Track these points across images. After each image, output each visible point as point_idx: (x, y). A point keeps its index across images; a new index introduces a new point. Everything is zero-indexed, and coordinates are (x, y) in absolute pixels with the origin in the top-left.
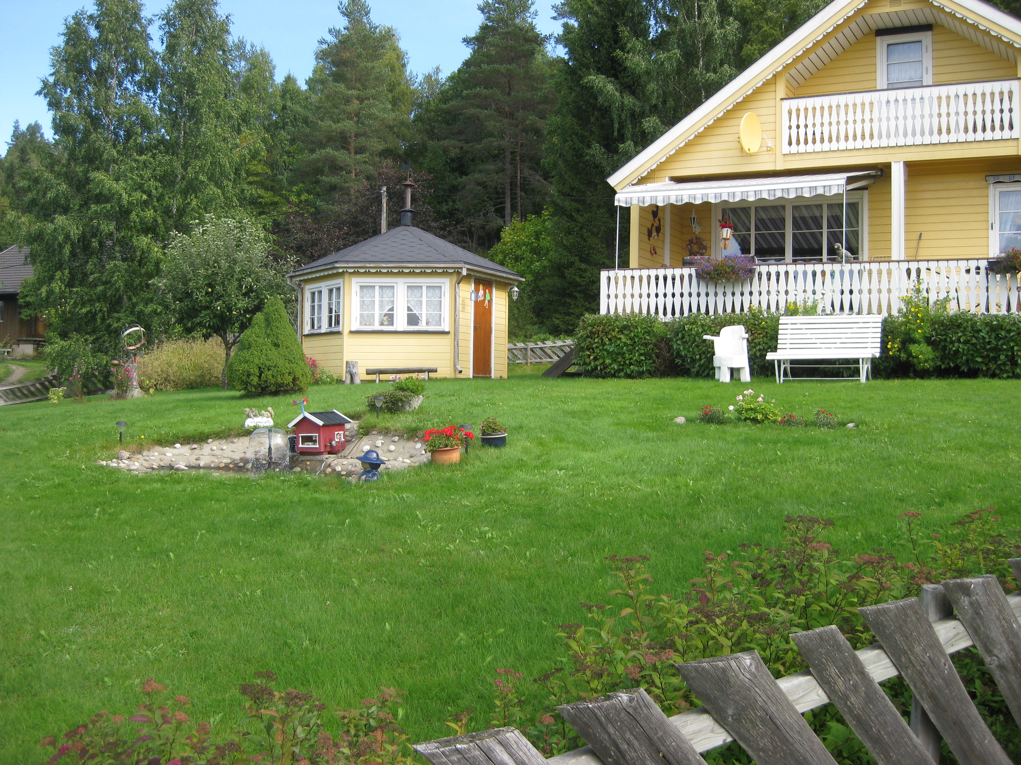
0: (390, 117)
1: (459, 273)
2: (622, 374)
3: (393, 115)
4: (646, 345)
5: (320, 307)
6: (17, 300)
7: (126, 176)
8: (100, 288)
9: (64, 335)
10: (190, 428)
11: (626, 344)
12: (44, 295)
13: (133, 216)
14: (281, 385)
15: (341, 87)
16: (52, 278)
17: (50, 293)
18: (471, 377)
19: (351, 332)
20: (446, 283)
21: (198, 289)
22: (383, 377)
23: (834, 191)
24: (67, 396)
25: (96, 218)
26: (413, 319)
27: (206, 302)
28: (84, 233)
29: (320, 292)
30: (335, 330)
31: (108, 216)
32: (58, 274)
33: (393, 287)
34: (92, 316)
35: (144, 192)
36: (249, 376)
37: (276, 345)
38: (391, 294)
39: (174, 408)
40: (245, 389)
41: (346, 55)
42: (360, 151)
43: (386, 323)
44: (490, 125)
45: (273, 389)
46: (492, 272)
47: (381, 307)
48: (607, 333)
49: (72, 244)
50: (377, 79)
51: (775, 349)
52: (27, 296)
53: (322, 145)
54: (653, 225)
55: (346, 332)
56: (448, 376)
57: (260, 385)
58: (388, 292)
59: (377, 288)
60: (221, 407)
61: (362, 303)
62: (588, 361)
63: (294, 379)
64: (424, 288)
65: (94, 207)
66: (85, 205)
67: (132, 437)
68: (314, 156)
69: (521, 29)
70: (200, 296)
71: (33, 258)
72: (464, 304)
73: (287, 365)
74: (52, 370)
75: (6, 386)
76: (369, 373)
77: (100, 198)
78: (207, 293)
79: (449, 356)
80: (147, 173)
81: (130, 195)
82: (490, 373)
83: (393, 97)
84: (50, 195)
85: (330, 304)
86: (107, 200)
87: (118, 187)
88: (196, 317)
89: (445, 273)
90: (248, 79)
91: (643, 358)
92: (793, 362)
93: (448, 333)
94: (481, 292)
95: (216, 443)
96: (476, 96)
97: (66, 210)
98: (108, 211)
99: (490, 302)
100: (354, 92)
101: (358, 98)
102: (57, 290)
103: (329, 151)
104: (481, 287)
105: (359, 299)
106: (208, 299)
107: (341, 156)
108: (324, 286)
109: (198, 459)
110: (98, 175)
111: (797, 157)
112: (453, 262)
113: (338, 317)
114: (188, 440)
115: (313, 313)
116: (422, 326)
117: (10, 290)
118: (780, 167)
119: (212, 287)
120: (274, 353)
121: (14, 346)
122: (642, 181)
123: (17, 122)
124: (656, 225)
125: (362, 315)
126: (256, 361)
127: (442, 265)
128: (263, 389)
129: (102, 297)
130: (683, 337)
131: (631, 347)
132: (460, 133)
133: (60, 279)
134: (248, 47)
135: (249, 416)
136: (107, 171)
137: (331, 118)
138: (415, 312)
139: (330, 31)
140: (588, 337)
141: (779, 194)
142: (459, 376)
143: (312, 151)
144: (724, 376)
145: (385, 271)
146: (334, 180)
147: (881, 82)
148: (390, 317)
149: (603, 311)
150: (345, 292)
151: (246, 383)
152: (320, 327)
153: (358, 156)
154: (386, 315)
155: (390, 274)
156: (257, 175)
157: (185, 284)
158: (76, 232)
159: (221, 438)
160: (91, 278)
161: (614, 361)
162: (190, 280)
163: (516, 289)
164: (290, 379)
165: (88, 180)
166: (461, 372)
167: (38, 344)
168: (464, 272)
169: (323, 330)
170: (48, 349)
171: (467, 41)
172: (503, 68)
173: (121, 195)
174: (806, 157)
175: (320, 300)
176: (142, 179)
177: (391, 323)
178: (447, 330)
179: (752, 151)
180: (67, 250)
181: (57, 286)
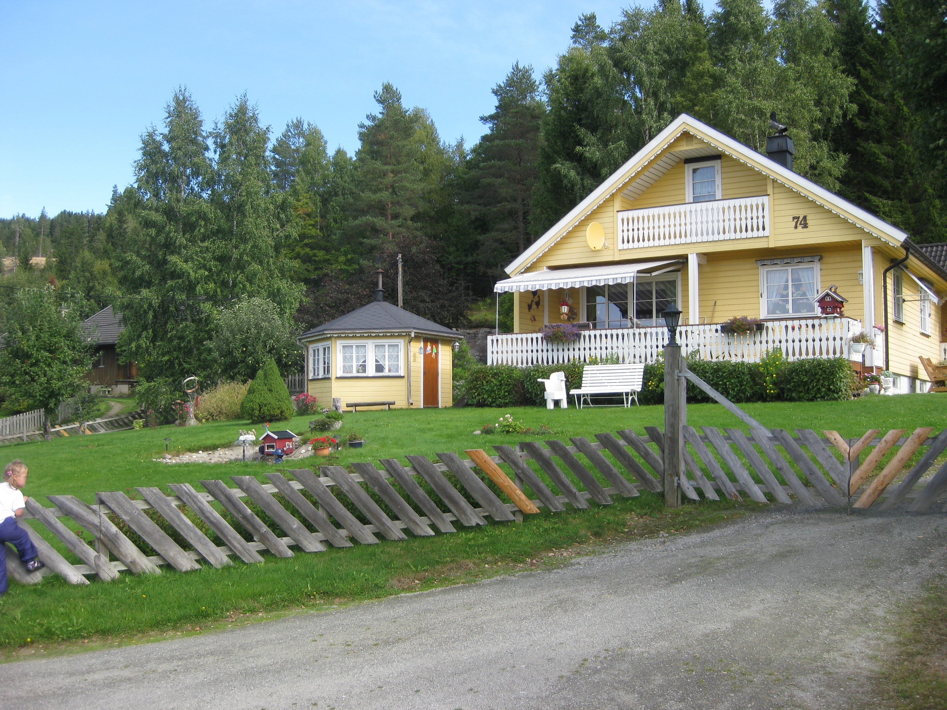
0: (419, 187)
1: (410, 335)
2: (494, 404)
3: (423, 185)
4: (509, 385)
5: (318, 360)
6: (115, 349)
7: (193, 258)
8: (175, 342)
9: (149, 379)
10: (209, 442)
11: (496, 385)
12: (134, 349)
13: (198, 288)
14: (273, 416)
15: (378, 164)
16: (139, 336)
17: (139, 347)
18: (422, 407)
19: (337, 378)
20: (401, 343)
21: (236, 348)
22: (358, 408)
23: (628, 281)
24: (146, 425)
25: (172, 290)
26: (379, 368)
27: (242, 357)
28: (162, 302)
29: (318, 350)
30: (327, 376)
31: (181, 289)
32: (144, 334)
33: (365, 346)
34: (171, 363)
35: (206, 270)
36: (253, 410)
37: (271, 390)
38: (364, 351)
39: (206, 431)
40: (251, 418)
41: (381, 137)
42: (395, 217)
43: (361, 371)
44: (503, 192)
45: (268, 418)
46: (436, 333)
47: (358, 359)
48: (485, 378)
49: (154, 311)
50: (408, 155)
51: (579, 387)
52: (123, 346)
53: (363, 213)
54: (532, 301)
55: (333, 378)
56: (404, 407)
57: (260, 416)
58: (362, 349)
59: (354, 347)
60: (233, 430)
61: (345, 358)
62: (474, 396)
63: (282, 412)
64: (387, 347)
65: (170, 283)
66: (164, 279)
67: (174, 447)
68: (357, 222)
69: (528, 109)
70: (237, 354)
71: (125, 320)
72: (415, 356)
73: (277, 403)
74: (141, 406)
75: (106, 418)
76: (348, 406)
77: (175, 275)
78: (243, 351)
79: (405, 393)
80: (208, 256)
81: (196, 273)
82: (438, 404)
83: (424, 168)
84: (138, 273)
85: (324, 358)
86: (180, 276)
87: (187, 267)
88: (235, 368)
89: (400, 336)
90: (304, 155)
91: (507, 394)
92: (592, 395)
93: (403, 377)
94: (429, 347)
95: (223, 450)
96: (491, 167)
97: (149, 284)
98: (180, 285)
99: (437, 354)
100: (389, 167)
101: (392, 172)
102: (144, 345)
103: (369, 218)
104: (429, 344)
105: (342, 355)
106: (243, 355)
107: (379, 222)
108: (320, 346)
109: (210, 459)
110: (173, 259)
111: (628, 252)
112: (406, 328)
113: (328, 367)
114: (206, 449)
115: (314, 365)
116: (386, 373)
117: (110, 341)
118: (617, 259)
119: (246, 347)
120: (268, 395)
121: (113, 387)
122: (528, 270)
123: (115, 187)
124: (535, 300)
125: (344, 366)
126: (258, 401)
127: (397, 331)
128: (262, 418)
129: (179, 348)
130: (530, 379)
131: (499, 387)
132: (480, 197)
133: (146, 337)
134: (305, 126)
135: (241, 435)
136: (179, 254)
137: (371, 190)
138: (381, 363)
139: (368, 117)
140: (473, 381)
141: (594, 283)
142: (412, 407)
143: (355, 218)
144: (550, 406)
145: (359, 335)
146: (373, 242)
147: (689, 197)
148: (363, 368)
149: (489, 363)
150: (333, 349)
151: (252, 415)
152: (318, 375)
153: (393, 222)
154: (361, 365)
155: (362, 337)
156: (312, 237)
157: (228, 345)
158: (157, 301)
159: (225, 447)
160: (169, 335)
161: (489, 396)
162: (231, 342)
163: (457, 344)
164: (279, 411)
165: (165, 262)
166: (412, 404)
167: (132, 385)
168: (413, 335)
169: (320, 377)
170: (138, 388)
171: (484, 119)
172: (512, 142)
173: (189, 273)
174: (634, 251)
175: (318, 356)
176: (205, 260)
177: (364, 371)
178: (402, 375)
179: (597, 249)
180: (151, 315)
181: (144, 342)
